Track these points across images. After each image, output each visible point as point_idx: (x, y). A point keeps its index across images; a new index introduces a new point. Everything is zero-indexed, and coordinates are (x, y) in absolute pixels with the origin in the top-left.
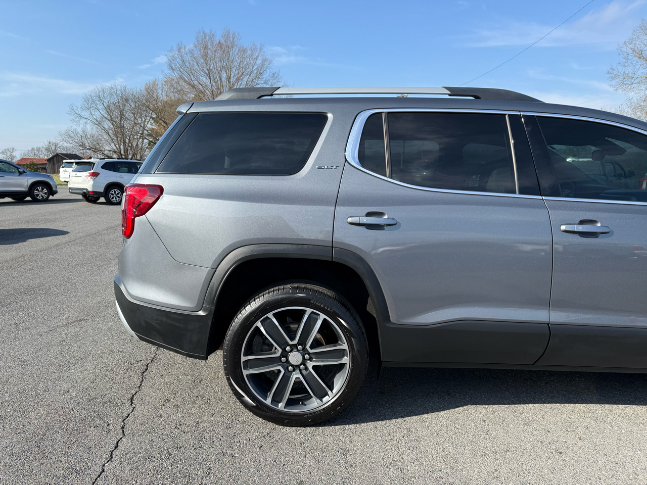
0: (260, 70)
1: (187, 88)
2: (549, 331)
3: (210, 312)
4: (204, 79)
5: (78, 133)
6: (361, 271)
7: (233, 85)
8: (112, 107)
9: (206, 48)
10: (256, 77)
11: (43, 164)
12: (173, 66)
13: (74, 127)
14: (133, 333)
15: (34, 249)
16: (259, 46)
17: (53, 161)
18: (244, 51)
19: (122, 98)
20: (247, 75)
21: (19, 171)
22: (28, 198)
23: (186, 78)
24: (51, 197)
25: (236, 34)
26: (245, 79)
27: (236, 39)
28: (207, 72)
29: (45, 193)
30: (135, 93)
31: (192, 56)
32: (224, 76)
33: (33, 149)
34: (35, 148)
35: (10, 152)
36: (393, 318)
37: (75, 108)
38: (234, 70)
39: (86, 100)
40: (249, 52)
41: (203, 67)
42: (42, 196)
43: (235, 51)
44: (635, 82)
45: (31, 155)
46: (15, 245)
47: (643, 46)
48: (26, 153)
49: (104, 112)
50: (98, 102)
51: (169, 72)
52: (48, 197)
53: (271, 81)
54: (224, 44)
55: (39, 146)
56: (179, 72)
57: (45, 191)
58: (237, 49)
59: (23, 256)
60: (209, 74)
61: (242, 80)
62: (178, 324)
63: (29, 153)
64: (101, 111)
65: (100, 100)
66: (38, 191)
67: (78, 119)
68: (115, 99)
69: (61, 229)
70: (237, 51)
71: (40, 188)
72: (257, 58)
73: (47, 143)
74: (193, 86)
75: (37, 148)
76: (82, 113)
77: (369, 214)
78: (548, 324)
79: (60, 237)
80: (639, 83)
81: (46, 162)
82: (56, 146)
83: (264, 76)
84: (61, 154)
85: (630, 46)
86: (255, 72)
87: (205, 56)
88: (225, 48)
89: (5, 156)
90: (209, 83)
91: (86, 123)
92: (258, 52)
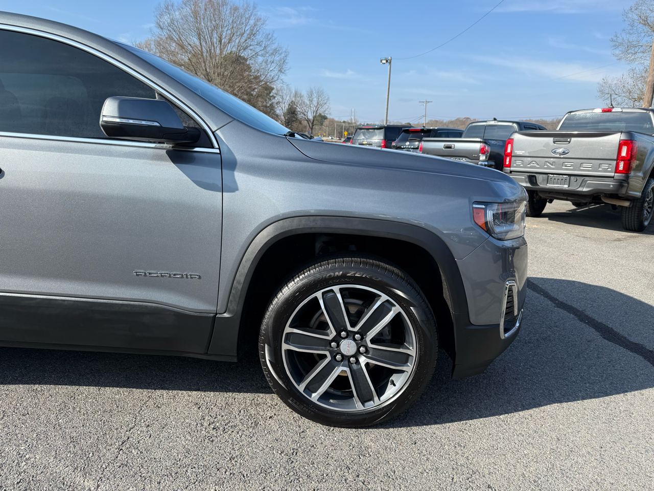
0: (253, 31)
1: (176, 49)
4: (194, 39)
7: (225, 46)
10: (249, 38)
12: (161, 24)
16: (252, 5)
18: (236, 9)
20: (240, 36)
23: (175, 38)
26: (238, 40)
28: (197, 31)
31: (180, 13)
38: (225, 30)
40: (241, 11)
41: (192, 25)
43: (227, 9)
44: (639, 51)
47: (648, 11)
51: (158, 30)
53: (264, 43)
56: (168, 32)
58: (229, 7)
60: (199, 33)
61: (234, 41)
72: (249, 18)
74: (182, 47)
80: (643, 52)
83: (257, 37)
85: (636, 11)
86: (248, 32)
87: (195, 14)
88: (215, 6)
90: (198, 44)
92: (251, 11)
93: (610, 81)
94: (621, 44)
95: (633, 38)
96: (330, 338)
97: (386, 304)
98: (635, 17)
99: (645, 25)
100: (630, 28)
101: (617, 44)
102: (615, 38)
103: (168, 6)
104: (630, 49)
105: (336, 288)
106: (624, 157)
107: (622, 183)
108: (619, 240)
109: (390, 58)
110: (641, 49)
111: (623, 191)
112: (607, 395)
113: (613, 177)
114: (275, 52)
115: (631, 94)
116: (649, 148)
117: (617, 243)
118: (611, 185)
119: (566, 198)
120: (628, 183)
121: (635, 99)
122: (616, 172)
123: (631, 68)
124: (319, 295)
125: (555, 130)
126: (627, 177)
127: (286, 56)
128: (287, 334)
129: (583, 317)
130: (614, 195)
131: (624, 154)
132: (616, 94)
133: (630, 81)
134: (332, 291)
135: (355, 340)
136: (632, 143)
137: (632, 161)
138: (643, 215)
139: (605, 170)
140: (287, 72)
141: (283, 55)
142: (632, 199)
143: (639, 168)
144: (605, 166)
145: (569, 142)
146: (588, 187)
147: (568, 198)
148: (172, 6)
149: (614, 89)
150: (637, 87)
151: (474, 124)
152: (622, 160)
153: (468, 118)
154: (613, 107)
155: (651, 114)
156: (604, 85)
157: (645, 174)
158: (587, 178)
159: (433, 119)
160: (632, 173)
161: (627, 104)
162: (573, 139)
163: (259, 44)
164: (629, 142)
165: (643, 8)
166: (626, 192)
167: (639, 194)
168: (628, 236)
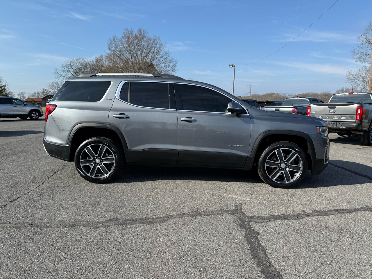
0: (159, 50)
1: (118, 60)
2: (178, 153)
3: (70, 145)
4: (128, 55)
5: (59, 84)
6: (117, 132)
7: (144, 58)
8: (78, 70)
9: (129, 38)
10: (156, 54)
11: (40, 101)
12: (111, 48)
13: (57, 81)
14: (48, 154)
15: (27, 138)
16: (158, 37)
17: (45, 99)
18: (150, 40)
19: (83, 65)
20: (151, 53)
21: (24, 104)
22: (29, 118)
23: (118, 55)
24: (40, 118)
25: (145, 30)
26: (150, 55)
27: (145, 33)
28: (129, 51)
29: (37, 115)
30: (90, 63)
31: (121, 42)
32: (139, 54)
33: (35, 93)
34: (36, 92)
35: (23, 94)
36: (129, 148)
37: (57, 71)
38: (144, 50)
39: (64, 67)
40: (152, 40)
41: (127, 48)
42: (35, 117)
43: (145, 39)
45: (34, 96)
46: (18, 137)
47: (370, 37)
48: (31, 95)
49: (73, 73)
50: (70, 68)
51: (109, 51)
52: (39, 117)
53: (165, 56)
54: (139, 36)
55: (38, 91)
56: (114, 51)
57: (37, 114)
58: (146, 39)
59: (21, 141)
60: (131, 52)
61: (149, 56)
62: (60, 149)
63: (33, 95)
64: (71, 72)
65: (71, 66)
66: (34, 114)
67: (59, 77)
68: (79, 66)
69: (41, 131)
70: (146, 40)
71: (34, 113)
72: (156, 44)
73: (42, 90)
74: (122, 59)
75: (37, 92)
76: (61, 74)
77: (120, 114)
78: (178, 150)
79: (40, 134)
81: (41, 100)
82: (47, 91)
83: (161, 53)
84: (49, 96)
85: (364, 37)
86: (156, 51)
87: (128, 42)
88: (139, 38)
89: (20, 97)
90: (130, 58)
91: (63, 79)
92: (157, 40)
93: (353, 73)
94: (357, 54)
95: (363, 50)
96: (279, 163)
97: (294, 153)
98: (364, 40)
99: (369, 43)
100: (362, 45)
101: (355, 53)
102: (354, 51)
103: (114, 39)
104: (362, 57)
105: (281, 149)
106: (359, 114)
107: (359, 125)
108: (360, 148)
109: (234, 64)
110: (368, 56)
111: (360, 128)
112: (355, 184)
113: (355, 122)
114: (171, 61)
115: (364, 79)
116: (370, 109)
117: (359, 149)
118: (354, 125)
119: (335, 131)
120: (362, 124)
121: (367, 82)
122: (356, 120)
123: (363, 66)
124: (276, 151)
125: (328, 102)
126: (361, 122)
127: (176, 63)
128: (267, 162)
129: (346, 169)
130: (356, 130)
131: (359, 112)
132: (356, 80)
133: (364, 73)
134: (279, 150)
135: (285, 163)
136: (362, 108)
137: (363, 115)
138: (370, 138)
139: (352, 119)
140: (176, 71)
141: (175, 63)
142: (364, 131)
143: (366, 118)
144: (351, 118)
145: (336, 108)
146: (344, 126)
147: (336, 132)
148: (117, 39)
149: (355, 77)
150: (367, 76)
151: (287, 99)
152: (358, 115)
153: (273, 93)
154: (354, 92)
155: (370, 95)
156: (349, 75)
157: (369, 121)
158: (344, 123)
159: (254, 94)
160: (364, 120)
161: (363, 85)
162: (337, 107)
163: (162, 57)
164: (361, 107)
165: (368, 35)
166: (361, 128)
167: (367, 129)
168: (364, 147)
